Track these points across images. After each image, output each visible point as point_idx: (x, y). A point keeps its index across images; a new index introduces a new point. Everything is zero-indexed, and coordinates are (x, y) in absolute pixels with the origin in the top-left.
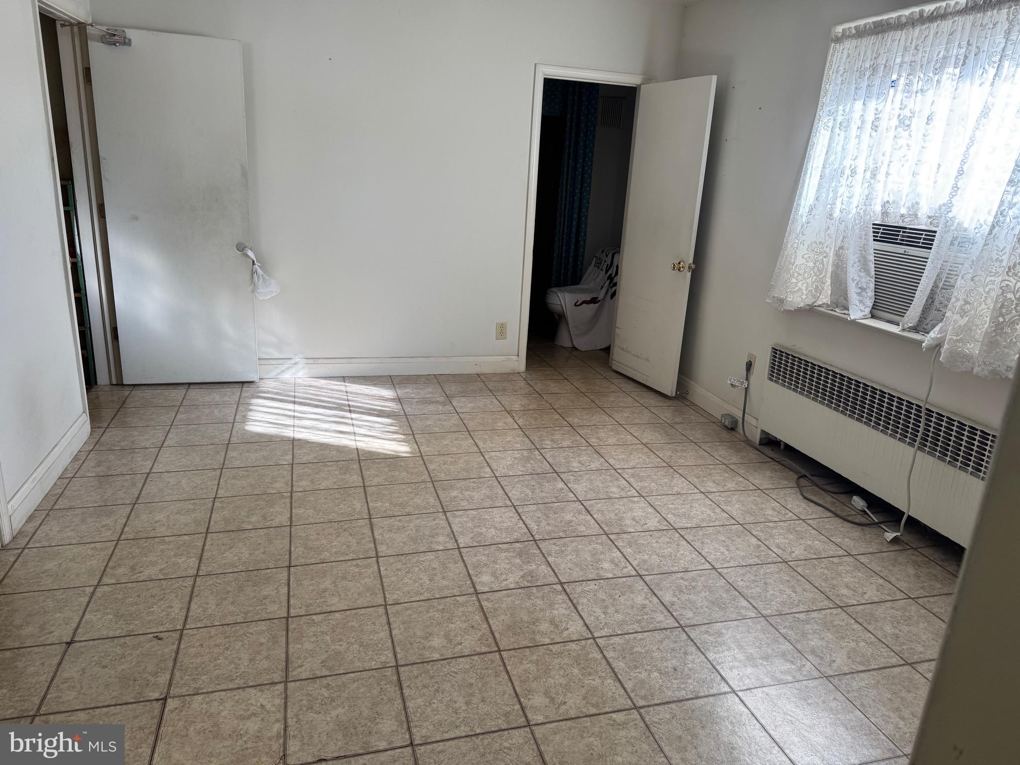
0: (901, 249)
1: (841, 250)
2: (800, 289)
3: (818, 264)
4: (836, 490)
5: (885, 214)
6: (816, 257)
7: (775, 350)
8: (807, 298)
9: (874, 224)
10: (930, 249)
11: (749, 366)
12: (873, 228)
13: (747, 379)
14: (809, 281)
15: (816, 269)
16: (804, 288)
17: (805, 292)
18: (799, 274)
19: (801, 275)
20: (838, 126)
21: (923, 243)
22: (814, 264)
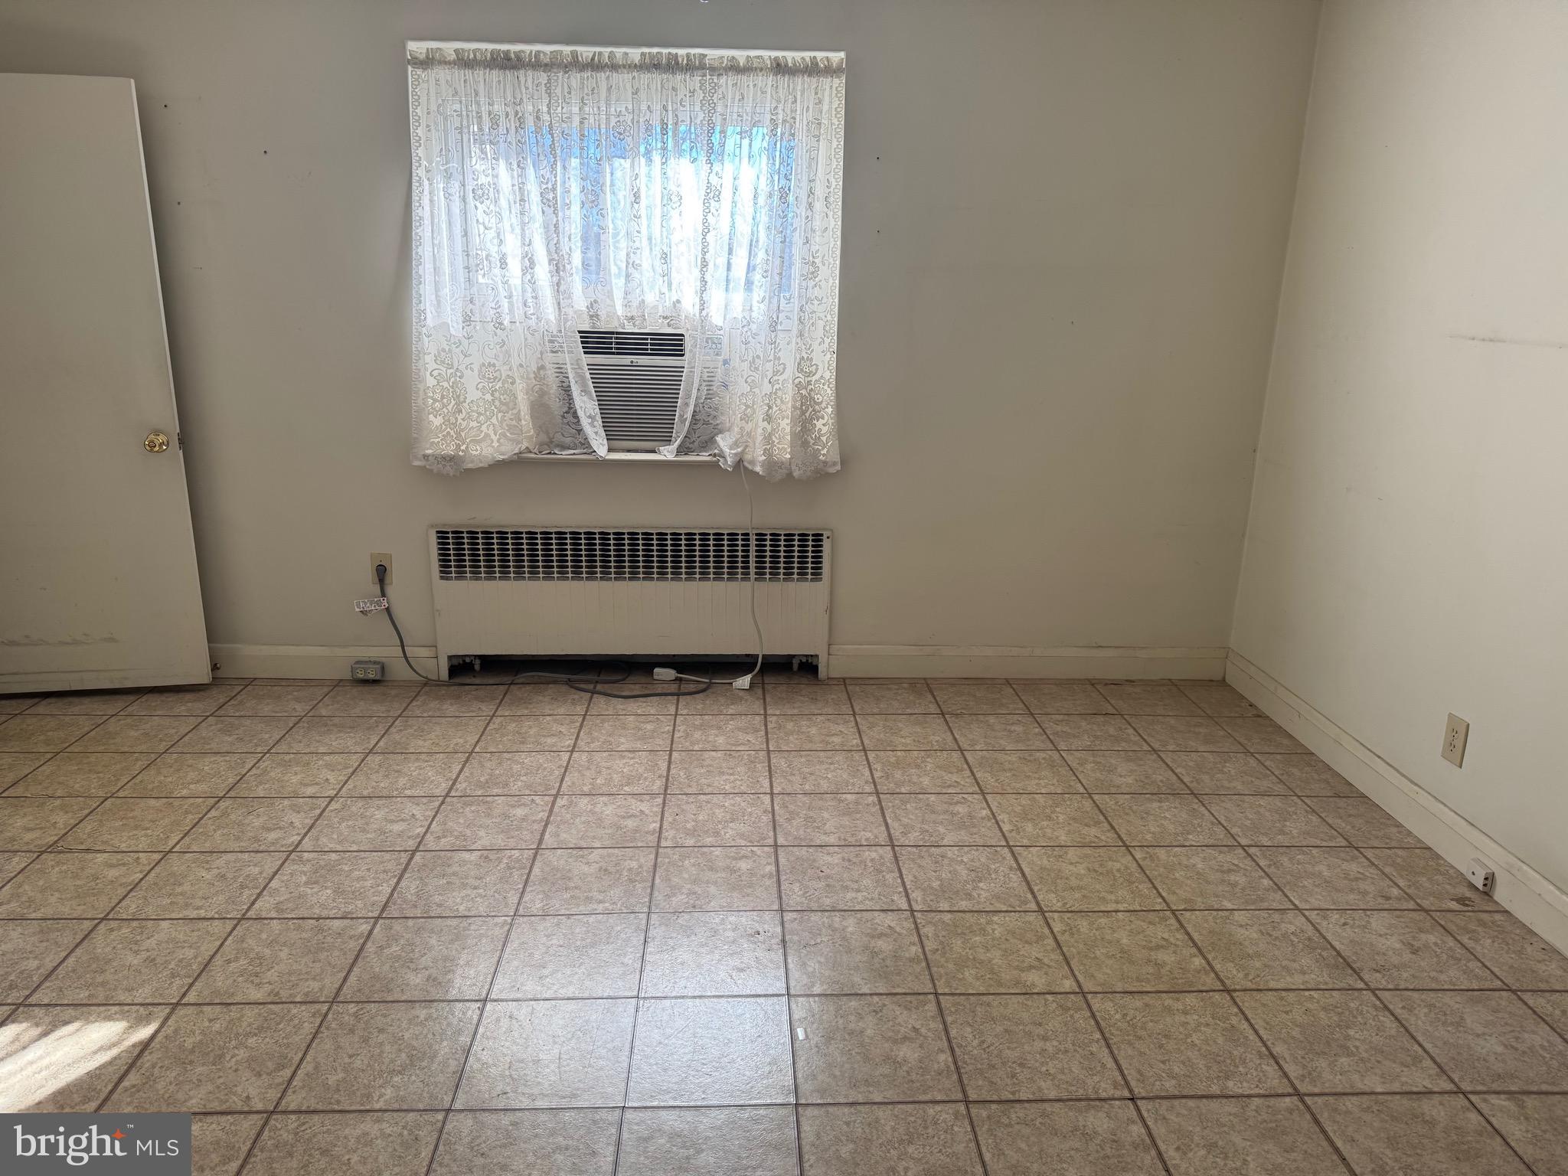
0: (626, 360)
1: (542, 372)
2: (487, 435)
3: (497, 394)
4: (620, 678)
5: (594, 316)
6: (490, 385)
7: (442, 535)
8: (501, 445)
9: (580, 332)
10: (683, 355)
11: (382, 573)
12: (581, 337)
13: (383, 595)
14: (494, 420)
15: (497, 403)
16: (491, 432)
17: (495, 438)
18: (480, 414)
19: (482, 414)
20: (471, 195)
21: (651, 350)
22: (492, 395)
